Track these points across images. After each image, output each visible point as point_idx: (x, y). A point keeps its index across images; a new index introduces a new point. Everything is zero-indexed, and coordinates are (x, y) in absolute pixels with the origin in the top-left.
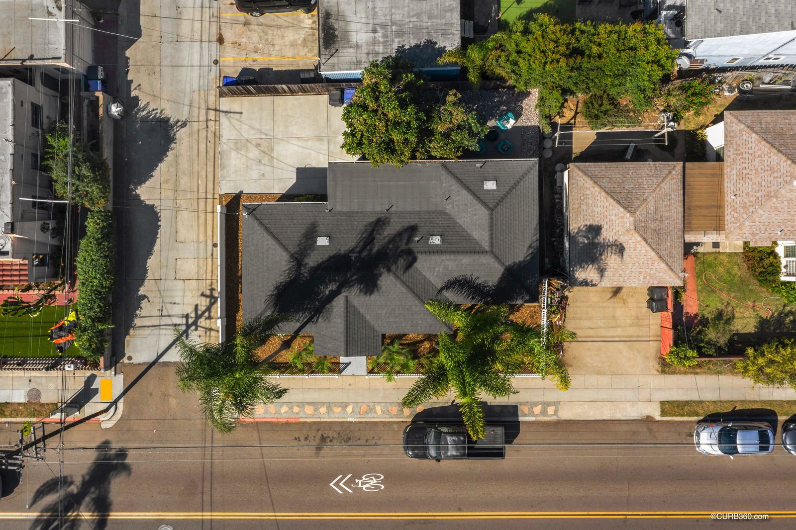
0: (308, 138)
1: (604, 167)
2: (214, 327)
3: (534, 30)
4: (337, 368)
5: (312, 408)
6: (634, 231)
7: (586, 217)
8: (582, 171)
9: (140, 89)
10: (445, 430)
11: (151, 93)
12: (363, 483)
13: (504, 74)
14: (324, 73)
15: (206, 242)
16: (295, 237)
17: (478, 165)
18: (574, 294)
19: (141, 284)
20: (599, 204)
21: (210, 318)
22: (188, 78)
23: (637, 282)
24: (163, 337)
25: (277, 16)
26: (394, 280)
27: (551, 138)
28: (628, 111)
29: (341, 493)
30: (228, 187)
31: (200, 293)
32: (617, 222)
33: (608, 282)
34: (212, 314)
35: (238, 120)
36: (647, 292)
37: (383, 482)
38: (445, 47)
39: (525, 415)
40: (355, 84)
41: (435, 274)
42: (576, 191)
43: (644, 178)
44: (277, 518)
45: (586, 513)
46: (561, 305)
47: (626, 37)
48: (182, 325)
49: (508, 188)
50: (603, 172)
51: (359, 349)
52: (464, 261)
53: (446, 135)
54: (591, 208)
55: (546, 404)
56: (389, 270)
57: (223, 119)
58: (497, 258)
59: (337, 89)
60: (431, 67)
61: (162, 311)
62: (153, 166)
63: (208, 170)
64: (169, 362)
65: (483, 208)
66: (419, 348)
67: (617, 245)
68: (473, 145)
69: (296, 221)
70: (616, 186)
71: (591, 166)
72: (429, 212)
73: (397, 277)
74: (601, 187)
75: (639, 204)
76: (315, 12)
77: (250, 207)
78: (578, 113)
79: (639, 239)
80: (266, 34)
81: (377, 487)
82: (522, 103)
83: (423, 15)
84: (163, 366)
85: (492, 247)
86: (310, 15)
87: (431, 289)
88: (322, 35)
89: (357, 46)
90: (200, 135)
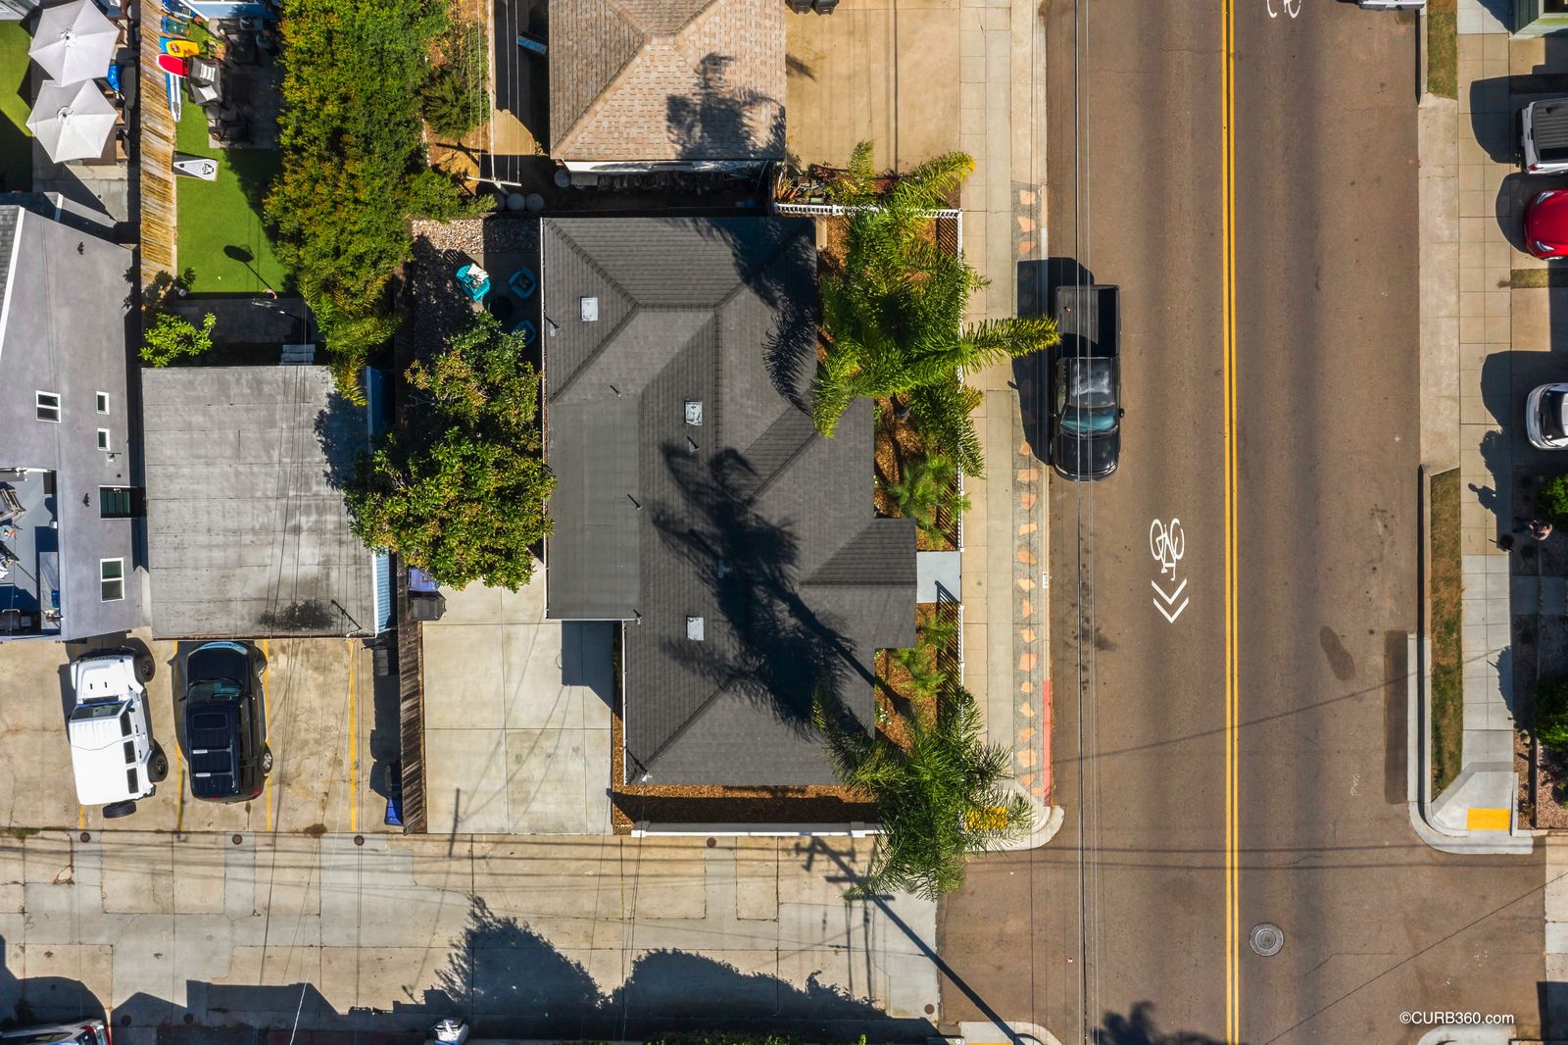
0: (506, 662)
1: (557, 94)
2: (869, 845)
3: (296, 224)
4: (948, 608)
5: (1024, 657)
6: (678, 37)
7: (653, 128)
8: (566, 135)
9: (412, 988)
10: (1062, 400)
11: (419, 966)
12: (1169, 559)
13: (380, 283)
14: (377, 626)
15: (705, 860)
16: (689, 683)
17: (553, 332)
18: (805, 150)
19: (787, 987)
20: (627, 102)
21: (852, 854)
22: (390, 893)
23: (777, 32)
24: (889, 946)
25: (271, 724)
26: (770, 493)
27: (506, 197)
28: (456, 51)
29: (1187, 601)
30: (599, 818)
31: (805, 872)
32: (661, 69)
33: (776, 85)
34: (844, 849)
35: (470, 799)
36: (801, 14)
37: (1166, 521)
38: (329, 395)
39: (1038, 247)
40: (399, 570)
41: (759, 414)
42: (603, 146)
43: (579, 17)
44: (1236, 724)
45: (1225, 131)
46: (824, 176)
47: (309, 50)
48: (866, 908)
49: (595, 275)
50: (567, 94)
51: (903, 561)
52: (733, 358)
53: (493, 392)
54: (635, 118)
55: (1016, 207)
56: (751, 501)
57: (468, 827)
58: (728, 297)
59: (411, 606)
60: (365, 420)
61: (838, 947)
62: (559, 964)
63: (567, 856)
64: (937, 933)
65: (633, 323)
66: (907, 450)
67: (705, 72)
68: (514, 343)
69: (658, 681)
70: (594, 70)
71: (558, 116)
72: (642, 427)
73: (764, 486)
74: (595, 99)
75: (626, 26)
76: (263, 645)
77: (632, 770)
78: (459, 144)
79: (692, 27)
80: (305, 743)
81: (1176, 533)
82: (439, 251)
83: (267, 436)
84: (944, 946)
85: (706, 306)
86: (269, 659)
87: (789, 423)
88: (304, 631)
89: (326, 563)
90: (500, 872)
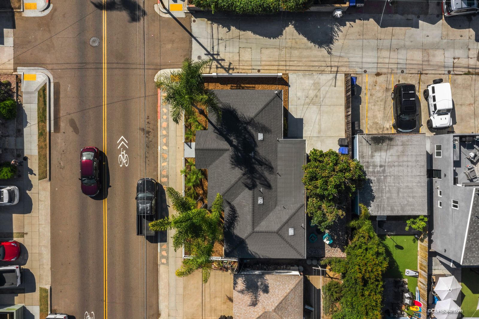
0: (320, 125)
1: (301, 295)
2: (212, 70)
3: (379, 258)
4: (188, 141)
5: (166, 126)
6: (264, 311)
7: (272, 284)
8: (298, 283)
9: (350, 27)
10: (153, 202)
11: (348, 33)
12: (123, 155)
13: (355, 240)
14: (357, 137)
15: (261, 66)
16: (263, 121)
17: (303, 225)
18: (229, 276)
19: (237, 28)
20: (280, 292)
21: (217, 68)
22: (356, 55)
23: (235, 312)
24: (206, 40)
25: (392, 107)
26: (238, 177)
27: (318, 264)
28: (332, 307)
29: (118, 142)
30: (292, 78)
31: (231, 62)
32: (269, 302)
33: (236, 295)
34: (219, 69)
35: (331, 85)
36: (230, 316)
37: (124, 166)
38: (371, 206)
39: (161, 246)
40: (351, 154)
41: (241, 200)
42: (287, 279)
43: (294, 317)
44: (104, 106)
45: (106, 279)
46: (223, 268)
47: (374, 310)
48: (213, 51)
49: (290, 242)
50: (298, 295)
51: (199, 156)
52: (249, 217)
53: (320, 208)
54: (277, 287)
55: (167, 258)
56: (244, 175)
57: (332, 76)
58: (250, 235)
59: (348, 143)
60: (360, 199)
61: (221, 40)
62: (305, 35)
63: (302, 67)
64: (192, 44)
65: (278, 228)
66: (200, 187)
67: (256, 301)
68: (314, 222)
69: (272, 121)
70: (289, 302)
71: (301, 289)
72: (276, 197)
73: (240, 179)
74: (289, 293)
75: (280, 314)
76: (394, 131)
77: (281, 94)
78: (332, 279)
79: (260, 314)
80: (381, 101)
81: (121, 162)
82: (338, 248)
83: (390, 194)
84: (190, 40)
85: (256, 232)
86: (392, 126)
87: (233, 197)
88: (379, 136)
89: (372, 156)
90: (323, 62)
